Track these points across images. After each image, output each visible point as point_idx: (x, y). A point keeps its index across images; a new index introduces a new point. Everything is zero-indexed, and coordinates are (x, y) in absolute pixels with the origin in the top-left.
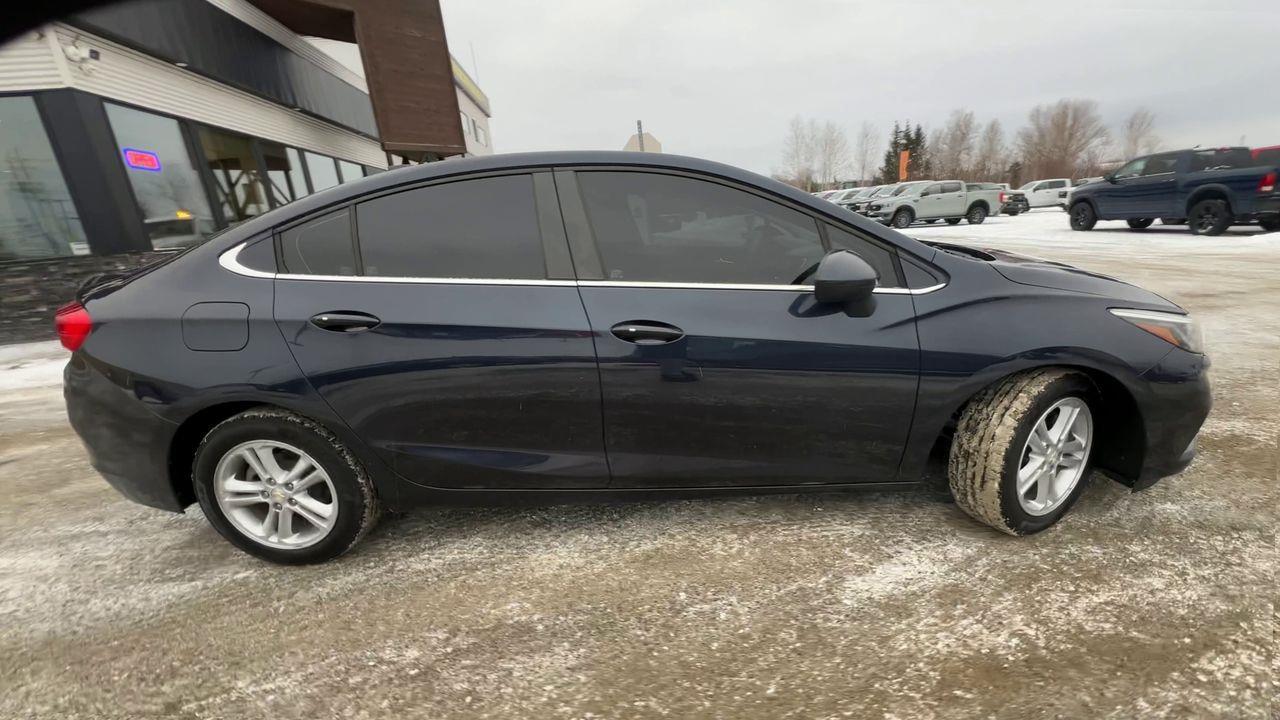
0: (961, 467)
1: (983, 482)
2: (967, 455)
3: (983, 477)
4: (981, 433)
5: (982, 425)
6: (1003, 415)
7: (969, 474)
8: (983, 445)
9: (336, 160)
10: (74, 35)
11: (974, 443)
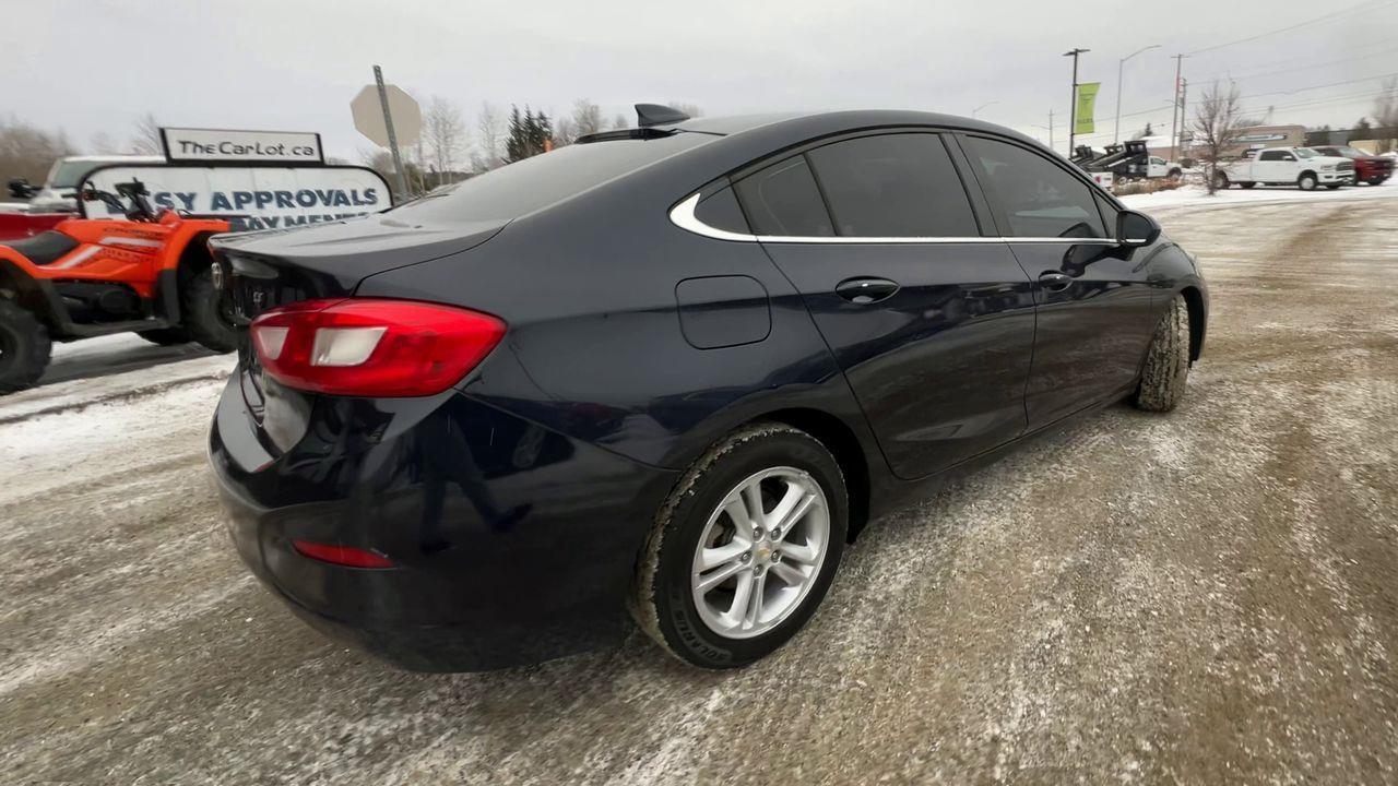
0: (1157, 367)
1: (1177, 371)
2: (1162, 356)
3: (1176, 368)
4: (1168, 338)
5: (1166, 333)
6: (1178, 323)
7: (1165, 370)
8: (1174, 346)
11: (1166, 346)
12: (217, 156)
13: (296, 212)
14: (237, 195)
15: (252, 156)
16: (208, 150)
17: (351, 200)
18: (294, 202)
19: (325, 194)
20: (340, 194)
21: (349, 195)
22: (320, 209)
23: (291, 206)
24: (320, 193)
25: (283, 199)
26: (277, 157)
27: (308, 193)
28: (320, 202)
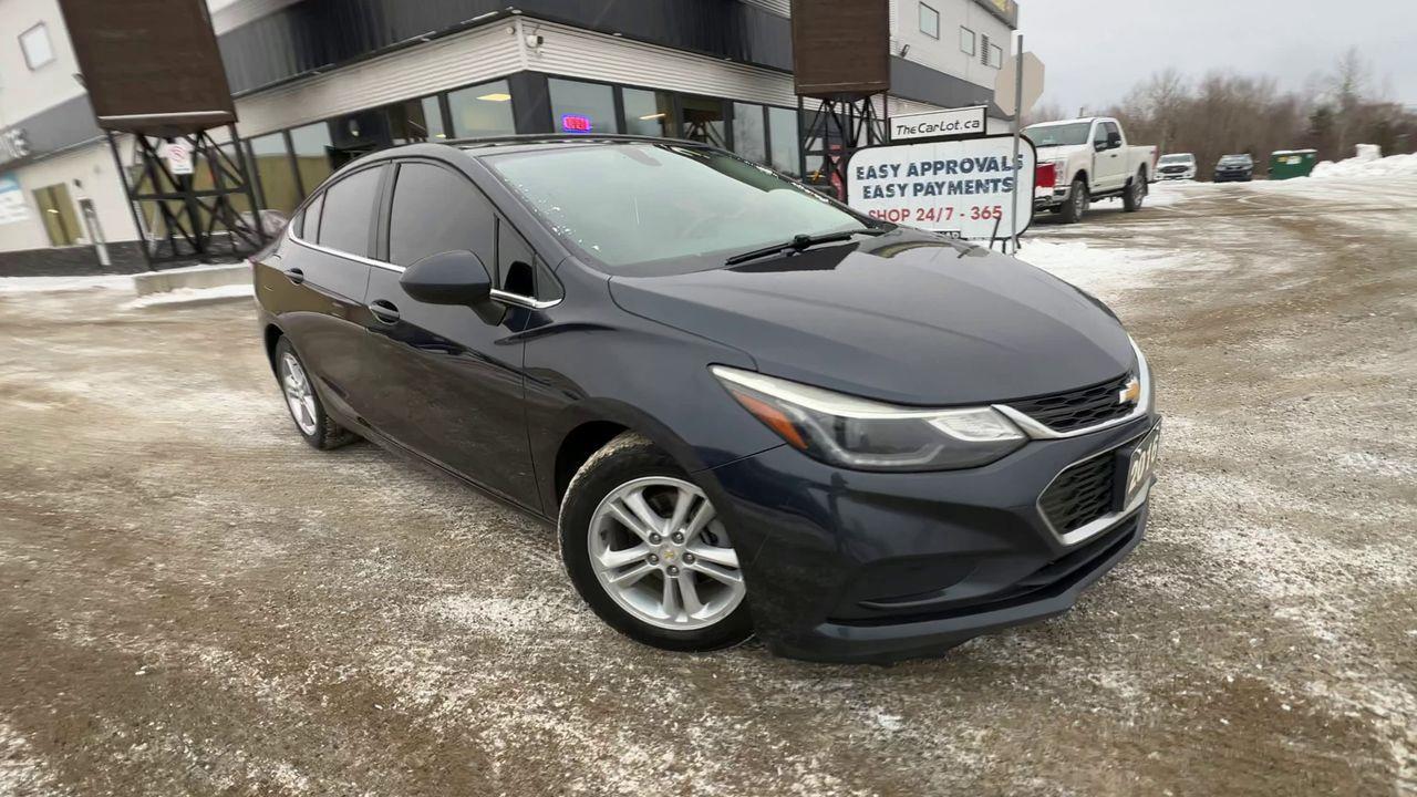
9: (766, 107)
10: (535, 25)
12: (918, 135)
13: (960, 177)
14: (923, 164)
15: (937, 133)
16: (912, 131)
17: (1000, 165)
18: (958, 169)
19: (981, 161)
20: (993, 160)
21: (999, 162)
22: (975, 175)
23: (955, 172)
24: (977, 160)
25: (950, 166)
26: (954, 132)
27: (969, 161)
28: (976, 168)
